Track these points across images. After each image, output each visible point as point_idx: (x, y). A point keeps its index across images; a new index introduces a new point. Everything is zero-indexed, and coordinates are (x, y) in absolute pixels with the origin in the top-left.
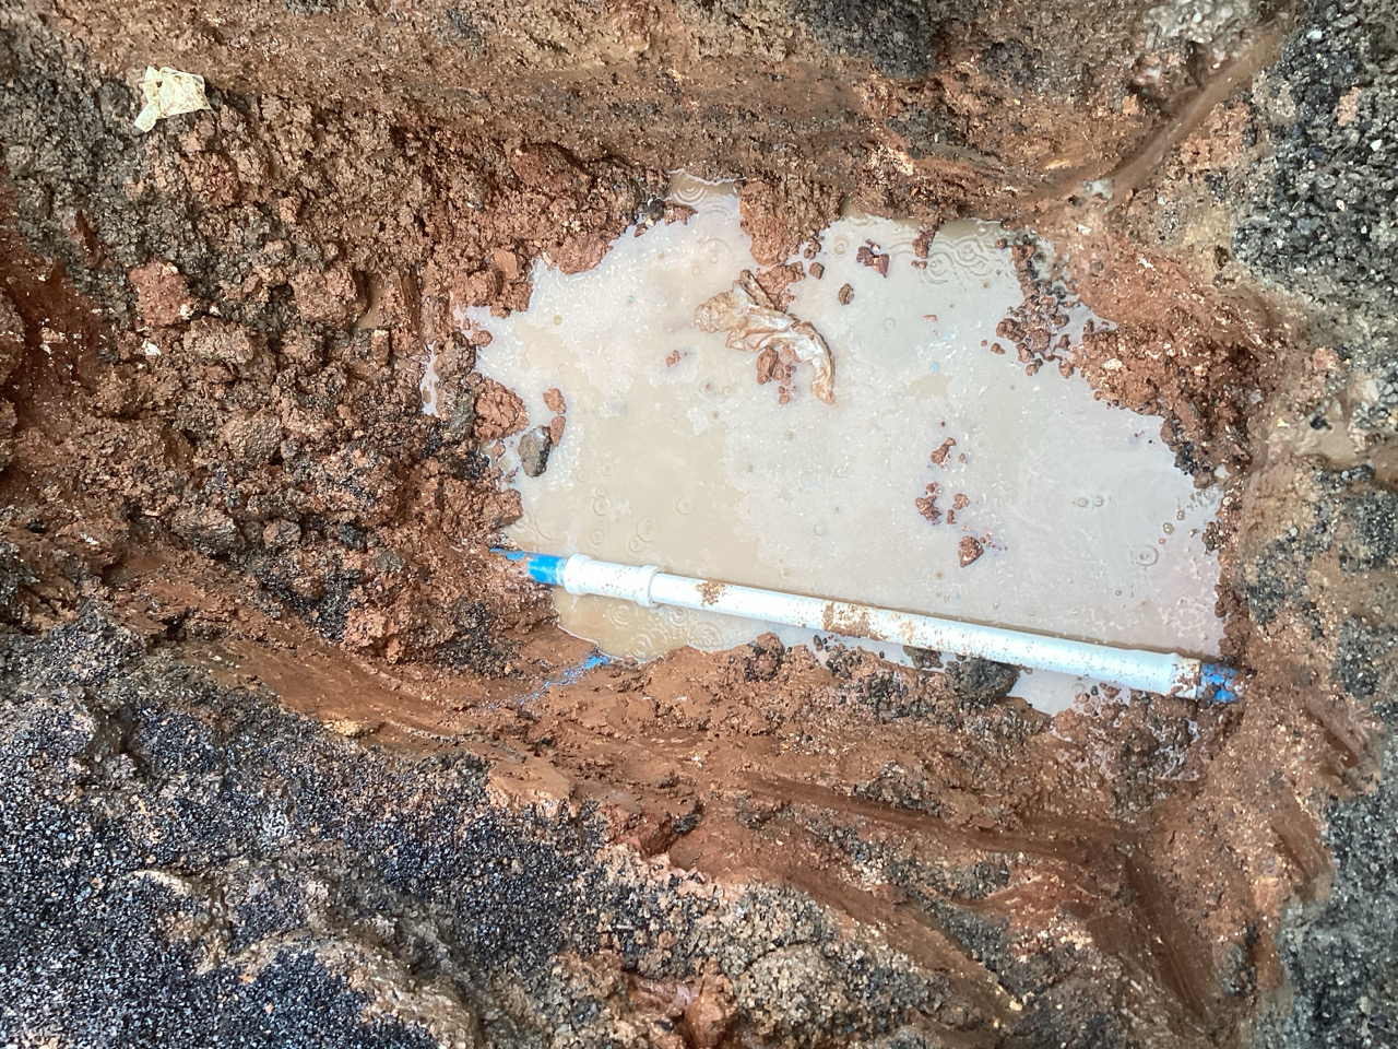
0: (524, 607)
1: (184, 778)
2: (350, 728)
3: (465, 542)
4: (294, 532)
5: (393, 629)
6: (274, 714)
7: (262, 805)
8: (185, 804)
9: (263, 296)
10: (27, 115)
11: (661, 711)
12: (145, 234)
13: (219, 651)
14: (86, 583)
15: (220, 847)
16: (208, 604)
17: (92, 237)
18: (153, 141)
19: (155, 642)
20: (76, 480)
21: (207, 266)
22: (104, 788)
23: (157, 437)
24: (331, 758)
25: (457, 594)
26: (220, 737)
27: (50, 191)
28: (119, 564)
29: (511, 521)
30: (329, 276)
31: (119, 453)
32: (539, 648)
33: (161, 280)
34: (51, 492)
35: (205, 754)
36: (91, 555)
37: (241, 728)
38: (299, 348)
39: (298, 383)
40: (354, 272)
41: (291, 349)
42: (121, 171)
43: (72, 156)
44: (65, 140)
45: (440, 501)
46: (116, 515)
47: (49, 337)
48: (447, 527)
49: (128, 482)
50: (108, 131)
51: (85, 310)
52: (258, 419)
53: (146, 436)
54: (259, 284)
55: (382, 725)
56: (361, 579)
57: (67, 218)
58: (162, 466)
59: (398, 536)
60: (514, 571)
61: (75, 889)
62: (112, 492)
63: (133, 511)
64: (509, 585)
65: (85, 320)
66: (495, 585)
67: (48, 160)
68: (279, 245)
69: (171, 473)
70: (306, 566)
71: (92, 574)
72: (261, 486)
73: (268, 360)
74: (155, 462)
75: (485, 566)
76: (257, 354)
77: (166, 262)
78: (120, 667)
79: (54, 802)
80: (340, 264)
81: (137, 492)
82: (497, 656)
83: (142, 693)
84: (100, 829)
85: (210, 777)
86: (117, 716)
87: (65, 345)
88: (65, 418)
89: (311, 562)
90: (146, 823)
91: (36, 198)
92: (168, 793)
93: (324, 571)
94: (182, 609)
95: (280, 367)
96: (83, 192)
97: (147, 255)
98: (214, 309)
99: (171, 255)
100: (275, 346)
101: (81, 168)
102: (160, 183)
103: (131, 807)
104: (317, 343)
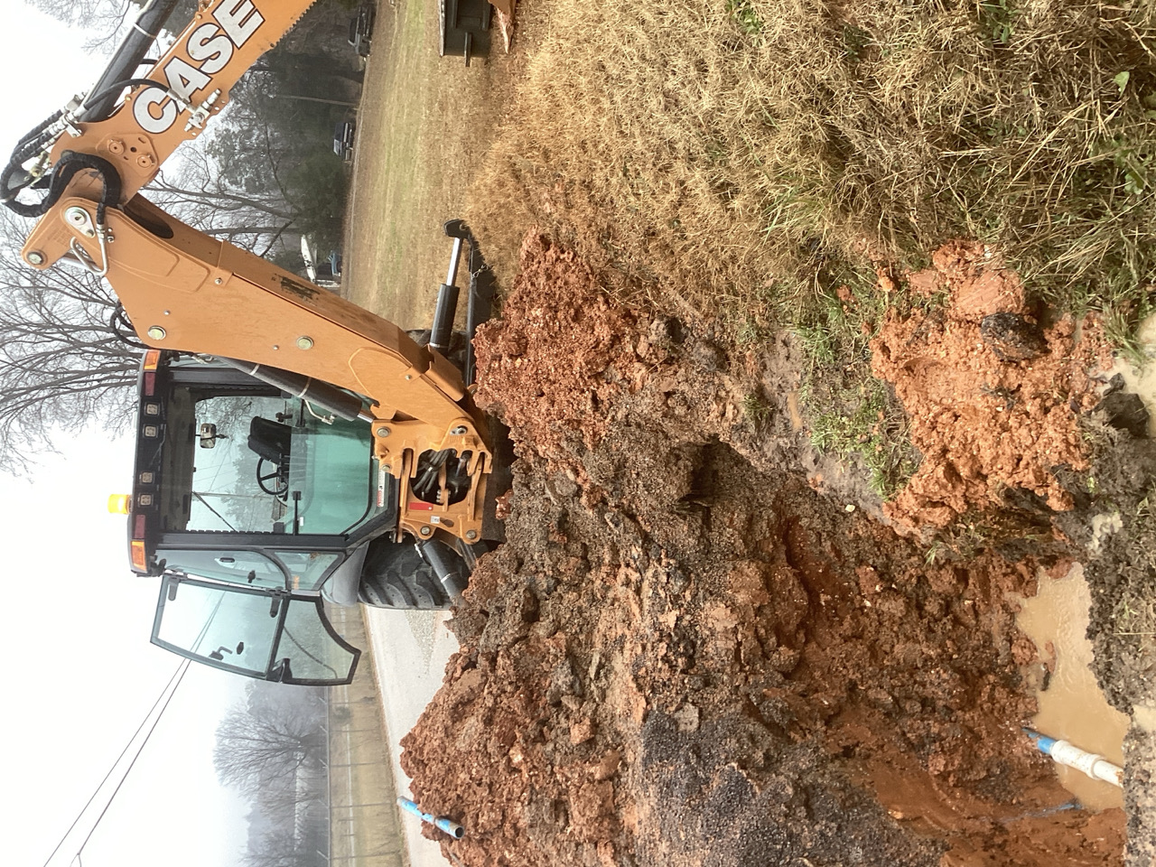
0: (1035, 766)
1: (824, 822)
2: (899, 816)
3: (1008, 723)
4: (918, 707)
5: (950, 768)
6: (871, 801)
7: (852, 842)
8: (822, 834)
9: (914, 580)
10: (807, 506)
11: (1085, 844)
12: (859, 553)
13: (864, 766)
14: (818, 723)
15: (833, 856)
16: (868, 739)
17: (838, 553)
18: (855, 515)
19: (836, 757)
20: (829, 669)
21: (887, 566)
22: (794, 819)
23: (866, 650)
24: (885, 828)
25: (991, 754)
26: (843, 807)
27: (819, 535)
28: (837, 714)
29: (1033, 714)
30: (942, 572)
31: (848, 658)
32: (1039, 792)
33: (866, 574)
34: (817, 674)
35: (834, 814)
36: (822, 710)
37: (854, 805)
38: (932, 607)
39: (929, 626)
40: (956, 569)
41: (928, 608)
42: (843, 528)
43: (825, 522)
44: (821, 515)
45: (992, 698)
46: (843, 688)
47: (823, 598)
48: (997, 715)
49: (851, 671)
50: (837, 512)
51: (840, 584)
52: (909, 645)
53: (861, 649)
54: (911, 576)
55: (920, 817)
56: (938, 738)
57: (827, 546)
58: (867, 665)
59: (967, 716)
60: (1029, 744)
61: (780, 859)
62: (844, 676)
63: (852, 687)
64: (1026, 752)
65: (841, 587)
66: (1017, 750)
67: (817, 523)
68: (916, 559)
69: (871, 669)
70: (914, 727)
71: (821, 718)
72: (902, 682)
73: (915, 614)
74: (865, 662)
75: (1015, 739)
76: (908, 611)
77: (868, 565)
78: (817, 766)
79: (775, 821)
80: (947, 567)
81: (854, 677)
82: (1009, 793)
83: (820, 781)
84: (790, 836)
85: (833, 824)
86: (805, 790)
87: (831, 601)
88: (828, 637)
89: (916, 726)
90: (808, 840)
91: (814, 539)
92: (817, 828)
93: (923, 732)
94: (856, 741)
95: (921, 617)
96: (831, 536)
97: (861, 562)
98: (893, 586)
99: (871, 562)
100: (920, 607)
101: (829, 527)
102: (861, 533)
103: (803, 830)
104: (941, 605)
